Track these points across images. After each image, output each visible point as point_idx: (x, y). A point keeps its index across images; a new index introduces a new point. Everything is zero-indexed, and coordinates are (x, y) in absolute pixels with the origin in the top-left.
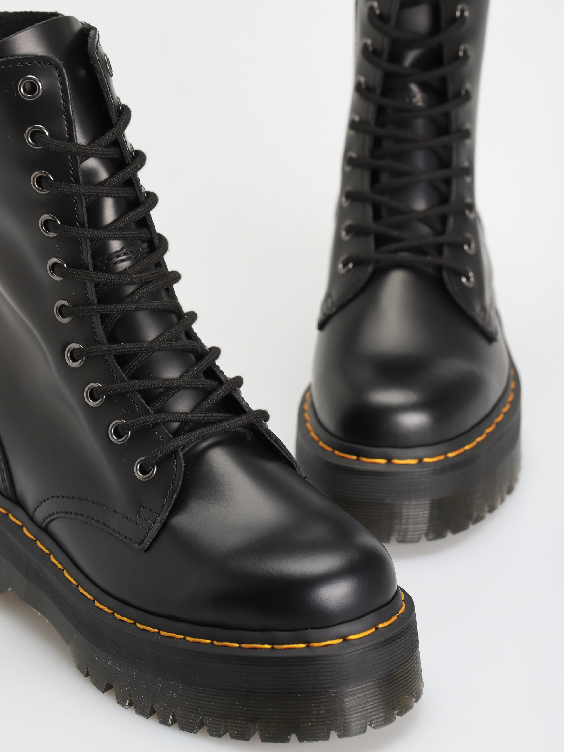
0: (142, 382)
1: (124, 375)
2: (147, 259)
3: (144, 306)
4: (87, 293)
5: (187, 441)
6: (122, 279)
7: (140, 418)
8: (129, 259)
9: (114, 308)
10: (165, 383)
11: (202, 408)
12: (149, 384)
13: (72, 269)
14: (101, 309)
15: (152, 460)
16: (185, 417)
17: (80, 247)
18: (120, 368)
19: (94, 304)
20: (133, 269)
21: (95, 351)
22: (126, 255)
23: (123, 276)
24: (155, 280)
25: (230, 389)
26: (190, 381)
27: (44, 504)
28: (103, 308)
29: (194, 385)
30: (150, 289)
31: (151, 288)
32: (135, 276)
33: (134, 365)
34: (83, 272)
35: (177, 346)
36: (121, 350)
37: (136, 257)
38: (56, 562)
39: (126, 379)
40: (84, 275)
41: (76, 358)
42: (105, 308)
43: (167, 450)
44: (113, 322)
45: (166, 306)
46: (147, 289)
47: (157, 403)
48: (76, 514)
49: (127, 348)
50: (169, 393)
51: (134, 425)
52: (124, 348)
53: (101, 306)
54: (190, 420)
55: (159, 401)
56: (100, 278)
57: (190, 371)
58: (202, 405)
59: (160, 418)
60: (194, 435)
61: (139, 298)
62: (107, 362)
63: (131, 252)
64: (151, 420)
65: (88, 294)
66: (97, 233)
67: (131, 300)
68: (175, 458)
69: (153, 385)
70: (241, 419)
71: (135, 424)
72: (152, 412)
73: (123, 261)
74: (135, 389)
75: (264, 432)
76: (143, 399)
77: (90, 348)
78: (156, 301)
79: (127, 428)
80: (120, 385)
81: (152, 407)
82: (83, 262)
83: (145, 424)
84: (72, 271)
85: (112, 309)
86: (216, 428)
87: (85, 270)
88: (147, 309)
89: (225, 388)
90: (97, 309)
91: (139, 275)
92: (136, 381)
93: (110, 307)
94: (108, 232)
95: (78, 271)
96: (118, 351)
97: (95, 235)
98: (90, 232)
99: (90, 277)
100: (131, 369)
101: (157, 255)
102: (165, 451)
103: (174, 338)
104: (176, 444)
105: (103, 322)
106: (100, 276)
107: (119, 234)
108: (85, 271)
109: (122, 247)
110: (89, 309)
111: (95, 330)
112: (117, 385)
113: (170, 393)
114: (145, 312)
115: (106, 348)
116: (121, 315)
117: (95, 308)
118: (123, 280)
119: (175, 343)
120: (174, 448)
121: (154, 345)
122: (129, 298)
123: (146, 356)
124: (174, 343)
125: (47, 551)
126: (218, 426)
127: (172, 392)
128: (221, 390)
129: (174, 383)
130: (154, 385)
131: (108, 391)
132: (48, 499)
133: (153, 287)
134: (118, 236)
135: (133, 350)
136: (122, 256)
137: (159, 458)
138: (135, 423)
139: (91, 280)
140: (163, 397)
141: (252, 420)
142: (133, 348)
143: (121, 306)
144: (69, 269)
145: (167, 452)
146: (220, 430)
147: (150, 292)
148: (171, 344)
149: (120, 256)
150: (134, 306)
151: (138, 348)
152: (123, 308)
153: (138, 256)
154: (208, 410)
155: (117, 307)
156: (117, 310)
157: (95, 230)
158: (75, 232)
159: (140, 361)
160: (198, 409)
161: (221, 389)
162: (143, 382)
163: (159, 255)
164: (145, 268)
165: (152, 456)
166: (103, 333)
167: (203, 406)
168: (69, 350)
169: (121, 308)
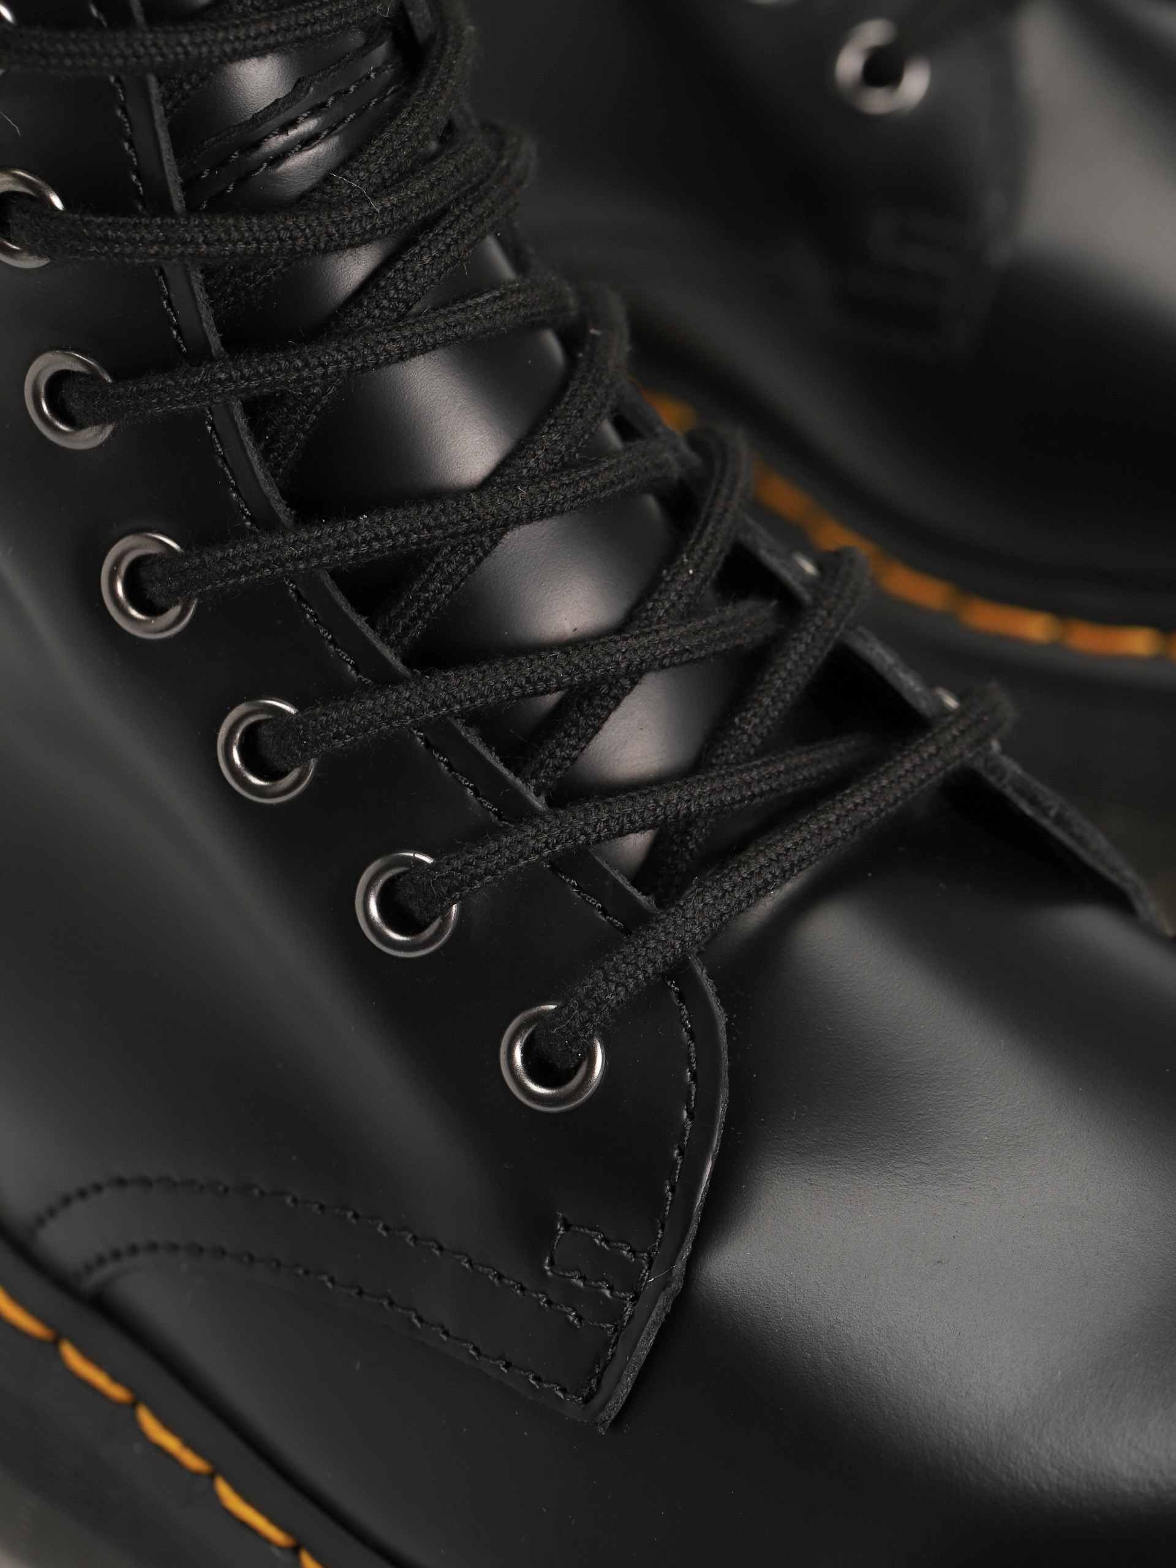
0: (480, 676)
1: (388, 654)
2: (409, 113)
3: (433, 332)
4: (173, 310)
5: (723, 915)
6: (327, 232)
7: (496, 840)
8: (335, 128)
9: (307, 365)
10: (578, 667)
11: (745, 738)
12: (509, 683)
13: (94, 219)
14: (248, 380)
15: (583, 1024)
16: (688, 801)
17: (119, 113)
18: (366, 621)
19: (212, 360)
20: (361, 174)
21: (244, 566)
22: (316, 117)
23: (329, 217)
24: (457, 201)
25: (837, 627)
26: (681, 635)
27: (78, 1206)
28: (258, 372)
29: (701, 646)
30: (448, 250)
31: (449, 245)
32: (376, 206)
33: (427, 602)
34: (146, 226)
35: (604, 487)
36: (364, 548)
37: (360, 112)
38: (171, 1443)
39: (401, 668)
40: (157, 236)
41: (160, 601)
42: (266, 371)
43: (645, 972)
44: (304, 421)
45: (522, 312)
46: (434, 253)
47: (552, 755)
48: (246, 1259)
49: (390, 536)
50: (596, 702)
51: (475, 877)
52: (377, 538)
53: (249, 364)
54: (710, 811)
55: (560, 745)
56: (229, 240)
57: (667, 583)
58: (739, 728)
59: (586, 828)
60: (743, 879)
61: (406, 302)
62: (304, 601)
63: (338, 95)
64: (546, 843)
65: (176, 315)
66: (192, 43)
67: (374, 317)
68: (681, 996)
69: (528, 680)
70: (917, 761)
71: (479, 871)
72: (539, 803)
73: (307, 141)
74: (451, 713)
75: (1009, 791)
76: (490, 748)
77: (219, 555)
78: (480, 300)
79: (444, 890)
80: (382, 706)
81: (535, 775)
82: (139, 177)
83: (522, 863)
84: (99, 226)
85: (298, 370)
86: (828, 828)
87: (154, 216)
88: (446, 343)
89: (818, 628)
90: (230, 379)
91: (394, 199)
92: (450, 674)
93: (290, 363)
94: (237, 26)
95: (123, 226)
96: (352, 552)
97: (187, 53)
98: (161, 43)
99: (184, 243)
100: (414, 619)
101: (443, 84)
102: (637, 978)
103: (579, 450)
104: (679, 939)
105: (257, 429)
106: (227, 232)
107: (282, 28)
108: (158, 220)
109: (299, 81)
110: (194, 386)
111: (229, 469)
112: (369, 704)
113: (605, 704)
114: (439, 354)
115: (294, 544)
116: (339, 387)
117: (223, 376)
118: (330, 235)
119: (591, 475)
120: (674, 954)
121: (505, 505)
122: (361, 305)
123: (473, 552)
124: (586, 478)
125: (117, 1392)
126: (833, 818)
127: (612, 698)
128: (807, 644)
129: (620, 658)
130: (534, 684)
131: (334, 738)
132: (98, 1188)
133: (456, 241)
134: (279, 37)
135: (419, 538)
136: (302, 122)
137: (612, 1010)
138: (476, 867)
139: (191, 255)
140: (576, 724)
141: (961, 756)
142: (418, 532)
143: (338, 350)
144: (81, 220)
145: (647, 979)
146: (843, 831)
147: (447, 266)
148: (578, 483)
149: (293, 123)
150: (393, 340)
151: (441, 526)
152: (347, 358)
153: (367, 107)
154: (770, 747)
155: (319, 358)
156: (320, 371)
157: (181, 28)
158: (94, 54)
159: (448, 580)
160: (724, 746)
161: (804, 634)
162: (483, 678)
163: (450, 81)
164: (408, 156)
165: (582, 1007)
166: (266, 476)
167: (744, 732)
168: (117, 562)
169: (337, 362)
